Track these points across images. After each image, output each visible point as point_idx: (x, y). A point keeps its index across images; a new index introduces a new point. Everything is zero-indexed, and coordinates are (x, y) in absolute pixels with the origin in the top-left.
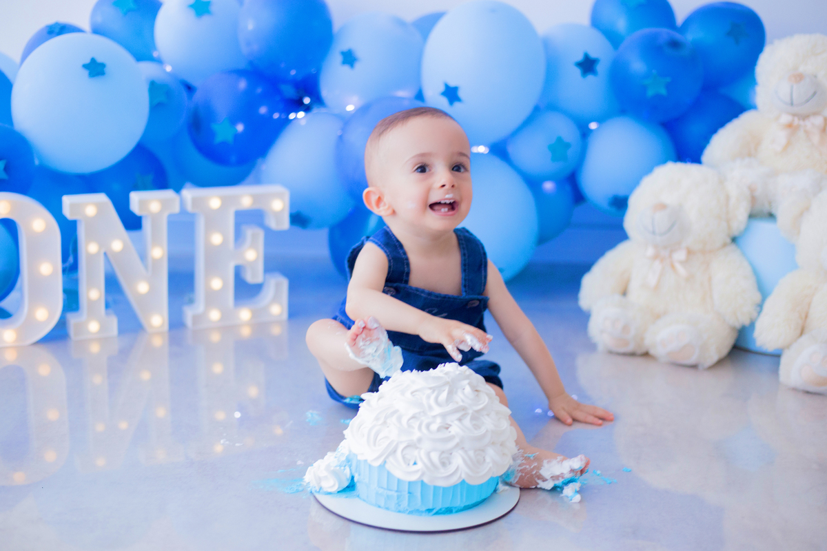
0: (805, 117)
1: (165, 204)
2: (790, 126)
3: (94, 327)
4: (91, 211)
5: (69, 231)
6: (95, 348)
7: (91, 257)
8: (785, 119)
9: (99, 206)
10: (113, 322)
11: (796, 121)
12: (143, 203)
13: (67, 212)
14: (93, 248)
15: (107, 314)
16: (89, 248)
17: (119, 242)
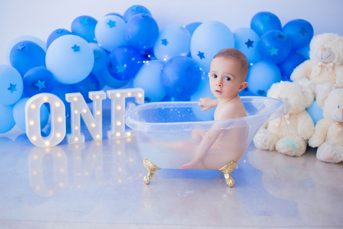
0: (327, 63)
1: (101, 96)
2: (321, 66)
3: (76, 139)
4: (75, 99)
5: (68, 106)
6: (77, 147)
7: (75, 115)
8: (320, 63)
9: (78, 97)
10: (83, 138)
11: (324, 65)
12: (93, 96)
13: (67, 99)
14: (76, 112)
15: (81, 135)
16: (75, 112)
17: (85, 110)
